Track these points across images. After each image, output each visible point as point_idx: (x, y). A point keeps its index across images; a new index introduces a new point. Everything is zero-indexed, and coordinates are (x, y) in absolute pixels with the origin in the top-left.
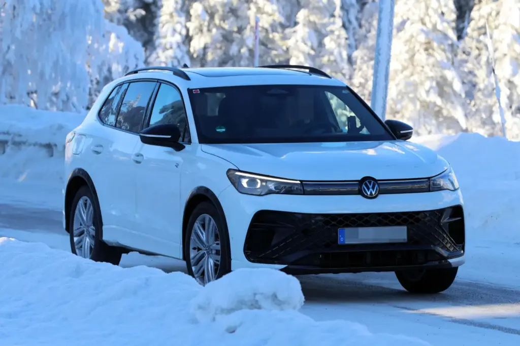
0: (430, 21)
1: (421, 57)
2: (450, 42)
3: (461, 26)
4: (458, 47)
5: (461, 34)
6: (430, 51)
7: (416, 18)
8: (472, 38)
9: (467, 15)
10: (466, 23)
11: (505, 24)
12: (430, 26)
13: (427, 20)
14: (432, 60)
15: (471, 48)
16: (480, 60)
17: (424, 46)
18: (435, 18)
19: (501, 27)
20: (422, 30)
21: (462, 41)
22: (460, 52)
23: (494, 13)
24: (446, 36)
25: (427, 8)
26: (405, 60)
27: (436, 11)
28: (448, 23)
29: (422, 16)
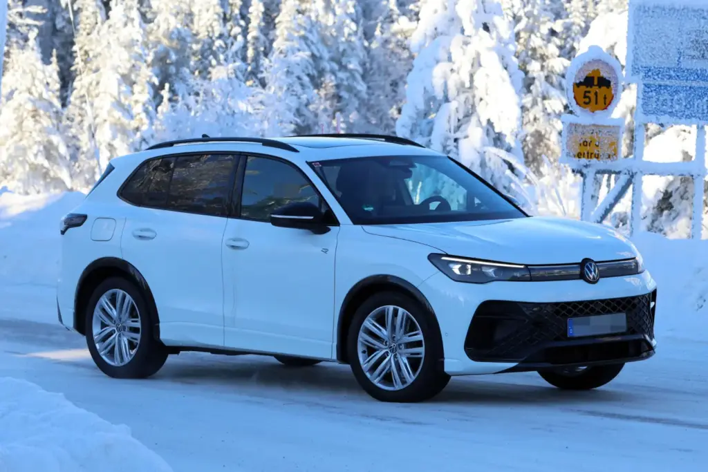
0: (37, 91)
1: (29, 123)
2: (55, 110)
3: (65, 95)
4: (62, 114)
5: (64, 102)
6: (37, 118)
7: (24, 88)
8: (75, 105)
9: (70, 85)
10: (69, 92)
11: (105, 92)
12: (36, 95)
13: (33, 90)
14: (38, 126)
15: (74, 115)
16: (83, 126)
17: (32, 113)
18: (41, 88)
19: (101, 95)
20: (30, 99)
21: (66, 109)
22: (64, 118)
23: (94, 83)
24: (51, 104)
25: (34, 78)
26: (15, 127)
27: (41, 82)
28: (53, 92)
29: (29, 86)
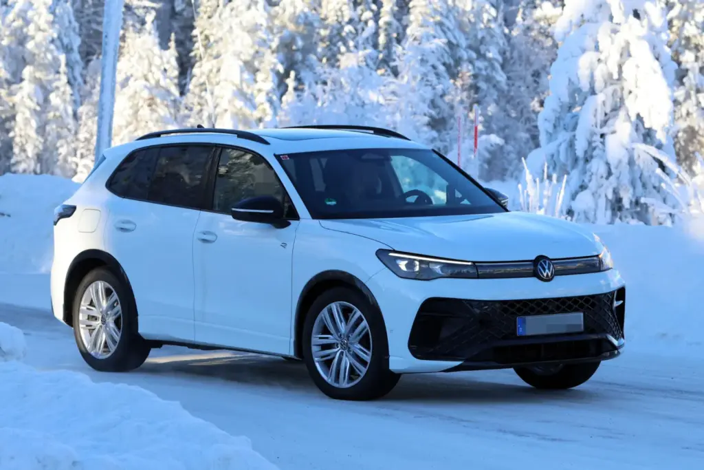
0: (153, 77)
1: (145, 112)
2: (172, 98)
3: (184, 82)
4: (180, 103)
5: (183, 90)
6: (154, 106)
7: (140, 74)
8: (193, 93)
9: (189, 72)
10: (188, 79)
11: (226, 80)
12: (153, 82)
13: (150, 76)
14: (155, 116)
15: (193, 104)
16: (202, 115)
17: (148, 102)
18: (158, 75)
19: (221, 84)
20: (146, 87)
21: (184, 97)
22: (182, 107)
23: (215, 70)
24: (168, 92)
25: (150, 65)
26: (129, 115)
27: (158, 67)
28: (171, 80)
29: (145, 72)
